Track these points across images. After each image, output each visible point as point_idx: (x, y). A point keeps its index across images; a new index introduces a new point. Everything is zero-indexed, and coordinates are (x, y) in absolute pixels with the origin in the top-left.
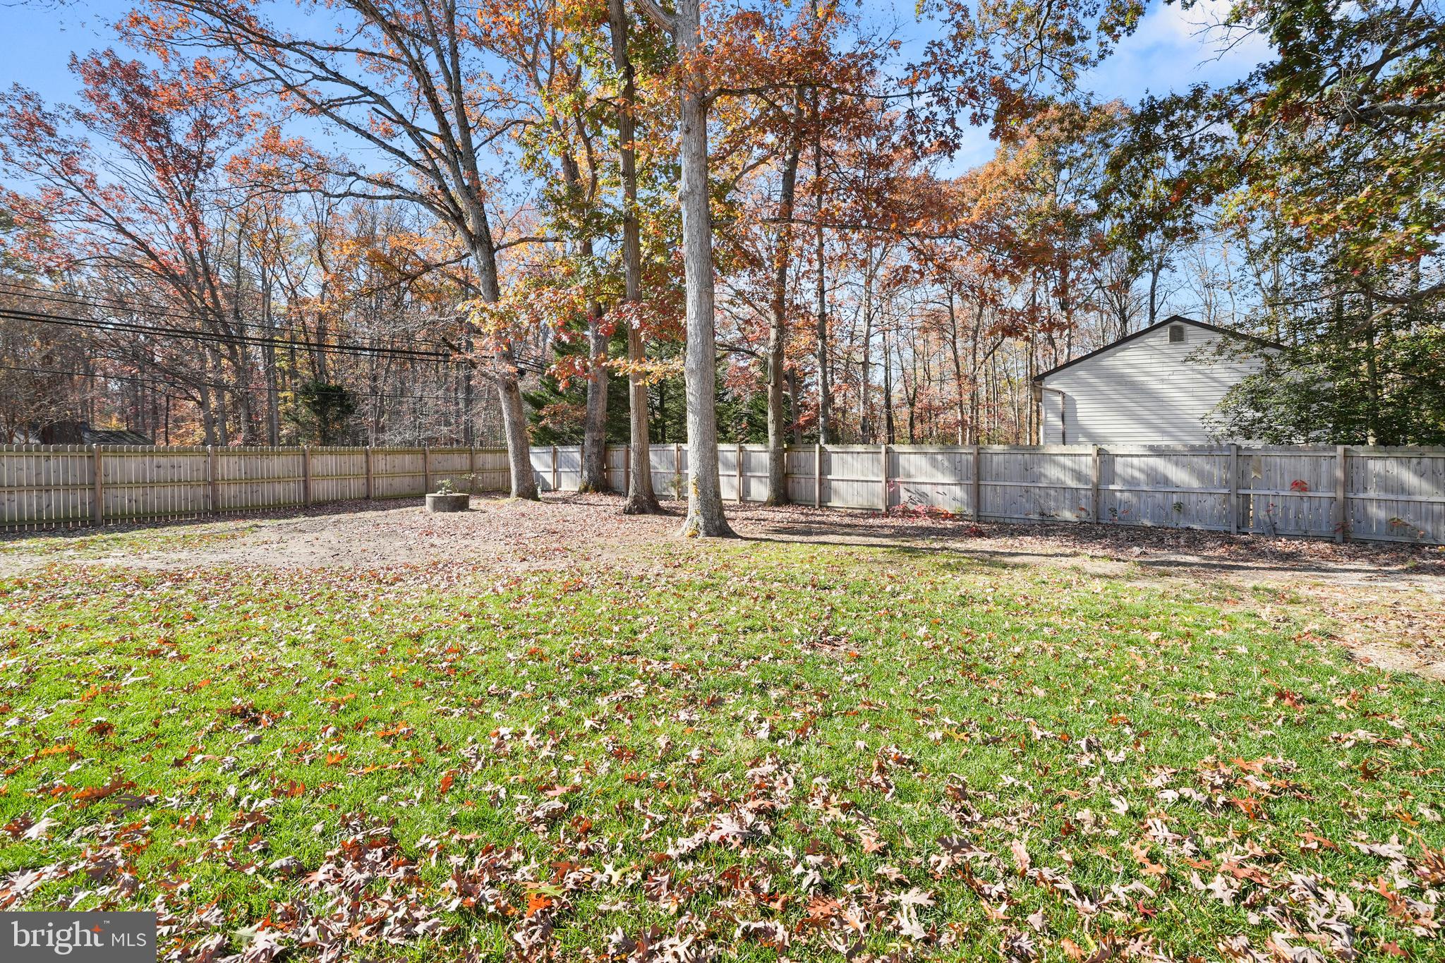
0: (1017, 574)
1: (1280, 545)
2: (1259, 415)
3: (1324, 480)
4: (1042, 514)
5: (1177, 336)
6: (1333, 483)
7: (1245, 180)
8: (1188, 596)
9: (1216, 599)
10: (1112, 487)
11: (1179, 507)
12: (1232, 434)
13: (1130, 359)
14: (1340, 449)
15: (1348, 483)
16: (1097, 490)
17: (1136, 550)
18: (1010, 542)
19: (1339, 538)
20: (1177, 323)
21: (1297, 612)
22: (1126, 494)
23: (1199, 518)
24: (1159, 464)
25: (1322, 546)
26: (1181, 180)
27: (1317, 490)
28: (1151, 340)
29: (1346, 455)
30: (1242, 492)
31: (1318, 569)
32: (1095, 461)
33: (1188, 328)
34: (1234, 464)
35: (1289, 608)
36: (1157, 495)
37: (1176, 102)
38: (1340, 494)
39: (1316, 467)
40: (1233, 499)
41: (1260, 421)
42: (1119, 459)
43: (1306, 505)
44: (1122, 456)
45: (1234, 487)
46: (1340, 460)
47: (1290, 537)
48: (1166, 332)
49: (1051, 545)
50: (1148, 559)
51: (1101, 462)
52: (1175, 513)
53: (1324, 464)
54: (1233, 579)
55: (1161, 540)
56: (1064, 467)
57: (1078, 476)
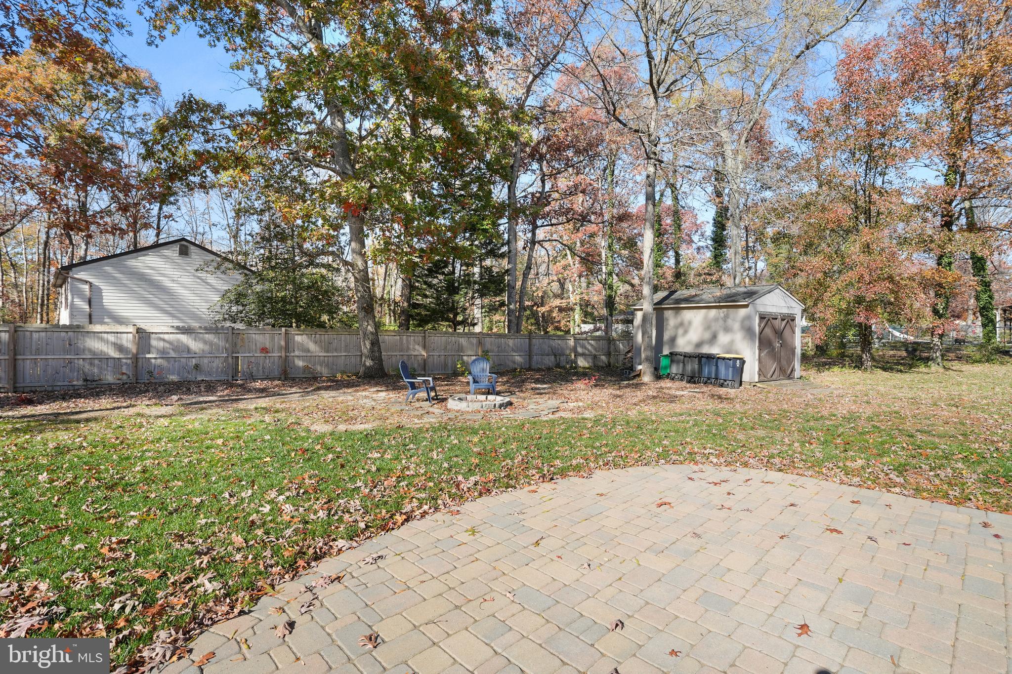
0: (92, 424)
1: (258, 384)
2: (241, 308)
3: (276, 347)
4: (86, 380)
5: (184, 252)
6: (280, 348)
7: (239, 168)
8: (223, 418)
9: (239, 417)
10: (148, 356)
11: (197, 367)
12: (225, 319)
13: (148, 263)
14: (283, 329)
15: (287, 348)
16: (136, 359)
17: (175, 398)
18: (65, 404)
19: (283, 378)
20: (184, 243)
21: (282, 416)
22: (159, 361)
23: (210, 374)
24: (184, 338)
25: (277, 382)
26: (203, 154)
27: (273, 352)
28: (166, 252)
29: (286, 333)
30: (235, 355)
31: (279, 395)
32: (134, 337)
33: (192, 247)
34: (230, 339)
35: (276, 415)
36: (182, 360)
37: (206, 106)
38: (283, 354)
39: (273, 339)
40: (230, 359)
41: (241, 312)
42: (153, 336)
43: (267, 361)
44: (156, 333)
45: (230, 353)
46: (283, 335)
47: (262, 380)
48: (177, 248)
49: (105, 402)
50: (184, 402)
51: (139, 338)
52: (194, 371)
53: (276, 338)
54: (241, 405)
55: (189, 389)
56: (107, 342)
57: (120, 348)
